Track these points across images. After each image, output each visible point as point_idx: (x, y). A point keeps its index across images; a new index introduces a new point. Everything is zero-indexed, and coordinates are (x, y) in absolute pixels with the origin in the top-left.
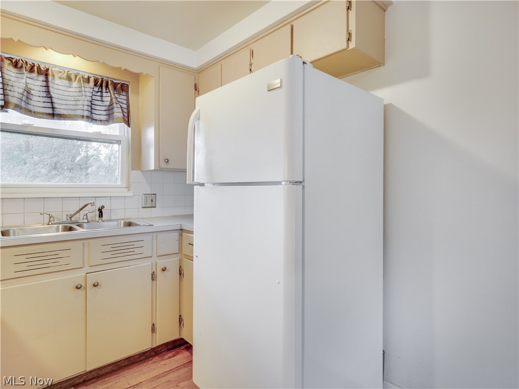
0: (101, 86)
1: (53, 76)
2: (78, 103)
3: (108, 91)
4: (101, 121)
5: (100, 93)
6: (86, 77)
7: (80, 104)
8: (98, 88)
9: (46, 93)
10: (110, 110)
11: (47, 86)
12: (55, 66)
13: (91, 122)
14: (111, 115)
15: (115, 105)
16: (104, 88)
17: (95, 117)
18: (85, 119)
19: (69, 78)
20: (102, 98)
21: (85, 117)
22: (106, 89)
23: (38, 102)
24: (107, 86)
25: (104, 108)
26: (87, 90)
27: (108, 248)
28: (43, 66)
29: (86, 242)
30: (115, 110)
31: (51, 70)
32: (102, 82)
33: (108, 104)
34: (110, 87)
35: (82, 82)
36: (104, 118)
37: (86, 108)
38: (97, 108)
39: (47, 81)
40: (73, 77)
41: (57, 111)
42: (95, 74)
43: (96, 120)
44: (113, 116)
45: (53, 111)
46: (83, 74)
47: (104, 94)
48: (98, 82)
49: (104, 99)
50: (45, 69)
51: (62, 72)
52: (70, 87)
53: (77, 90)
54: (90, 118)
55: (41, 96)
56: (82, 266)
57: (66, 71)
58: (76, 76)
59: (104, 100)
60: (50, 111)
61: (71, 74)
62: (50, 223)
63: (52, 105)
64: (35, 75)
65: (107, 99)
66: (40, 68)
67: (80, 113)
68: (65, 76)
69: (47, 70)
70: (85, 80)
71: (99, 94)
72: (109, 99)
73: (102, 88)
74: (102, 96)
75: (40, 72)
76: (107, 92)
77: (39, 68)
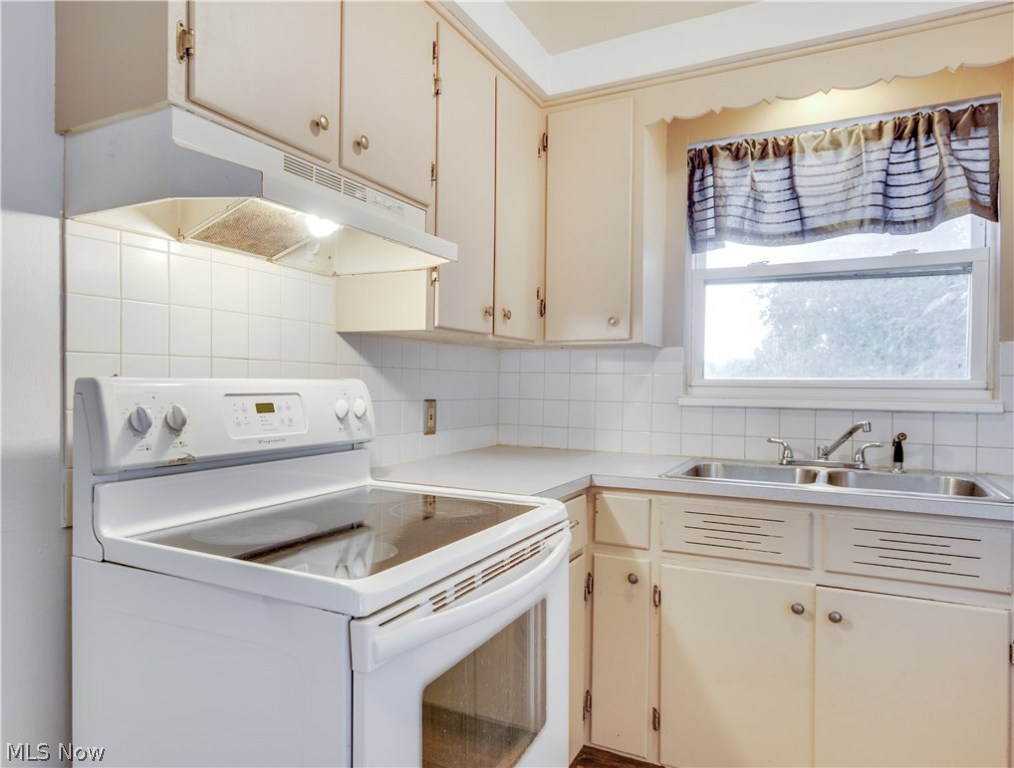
0: (914, 134)
1: (803, 151)
2: (853, 193)
3: (932, 141)
4: (915, 221)
5: (913, 153)
6: (874, 126)
7: (857, 194)
8: (906, 142)
9: (790, 191)
10: (937, 189)
11: (791, 177)
12: (805, 129)
13: (884, 231)
14: (939, 202)
15: (948, 172)
16: (922, 137)
17: (898, 215)
18: (866, 227)
19: (836, 144)
20: (918, 166)
21: (866, 223)
22: (928, 138)
23: (775, 214)
24: (929, 131)
25: (924, 188)
26: (873, 157)
27: (873, 539)
28: (783, 137)
29: (817, 512)
30: (950, 184)
31: (799, 141)
32: (916, 122)
33: (933, 174)
34: (937, 128)
35: (862, 141)
36: (921, 213)
37: (869, 200)
38: (905, 192)
39: (791, 167)
40: (843, 139)
41: (810, 224)
42: (894, 113)
43: (903, 223)
44: (944, 202)
45: (803, 224)
46: (866, 122)
47: (924, 152)
48: (905, 127)
49: (924, 164)
50: (787, 142)
51: (819, 136)
52: (837, 163)
53: (851, 165)
54: (885, 222)
55: (782, 199)
56: (807, 565)
57: (828, 131)
58: (851, 133)
59: (923, 167)
60: (796, 227)
61: (839, 133)
62: (785, 462)
63: (801, 214)
64: (770, 161)
65: (931, 161)
66: (778, 144)
67: (855, 215)
68: (826, 143)
69: (791, 142)
70: (870, 135)
71: (911, 156)
72: (935, 161)
73: (916, 140)
74: (917, 160)
75: (778, 152)
76: (932, 145)
77: (776, 145)
